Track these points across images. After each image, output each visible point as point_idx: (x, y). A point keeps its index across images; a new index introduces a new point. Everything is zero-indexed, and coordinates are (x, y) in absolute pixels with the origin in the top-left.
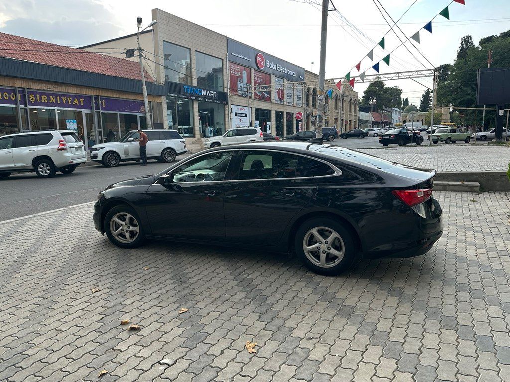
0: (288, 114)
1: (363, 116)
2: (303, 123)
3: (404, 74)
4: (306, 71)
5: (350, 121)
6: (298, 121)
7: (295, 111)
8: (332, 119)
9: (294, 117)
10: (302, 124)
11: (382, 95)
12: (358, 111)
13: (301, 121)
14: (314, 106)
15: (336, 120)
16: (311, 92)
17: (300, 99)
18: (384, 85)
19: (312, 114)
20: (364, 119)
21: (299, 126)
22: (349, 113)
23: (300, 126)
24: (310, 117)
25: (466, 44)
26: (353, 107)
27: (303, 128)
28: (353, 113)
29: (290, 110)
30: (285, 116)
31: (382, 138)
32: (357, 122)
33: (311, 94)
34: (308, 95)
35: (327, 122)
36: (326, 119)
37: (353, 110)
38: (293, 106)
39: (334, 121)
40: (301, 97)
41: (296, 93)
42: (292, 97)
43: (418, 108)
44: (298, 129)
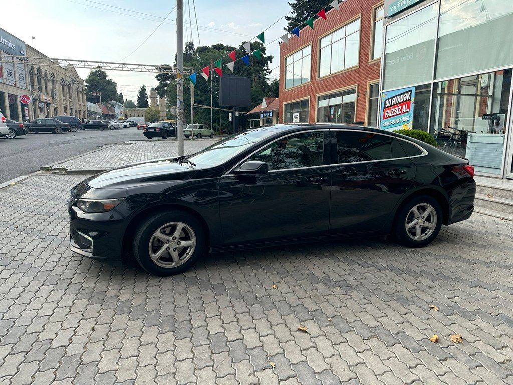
0: (10, 96)
1: (90, 106)
2: (30, 109)
3: (147, 67)
4: (27, 46)
5: (79, 111)
6: (23, 106)
7: (19, 93)
8: (61, 107)
9: (18, 100)
10: (28, 110)
11: (105, 86)
12: (85, 101)
13: (27, 106)
14: (40, 89)
15: (65, 108)
16: (36, 72)
17: (23, 79)
18: (107, 76)
19: (39, 99)
20: (92, 110)
21: (24, 112)
22: (77, 102)
23: (26, 112)
24: (37, 102)
25: (190, 49)
26: (80, 96)
27: (31, 114)
28: (81, 103)
29: (12, 91)
30: (6, 98)
31: (147, 130)
32: (86, 112)
33: (35, 74)
34: (31, 75)
35: (56, 110)
36: (54, 106)
37: (81, 99)
38: (15, 86)
39: (63, 110)
40: (24, 76)
41: (18, 71)
42: (13, 75)
43: (136, 103)
44: (23, 116)
